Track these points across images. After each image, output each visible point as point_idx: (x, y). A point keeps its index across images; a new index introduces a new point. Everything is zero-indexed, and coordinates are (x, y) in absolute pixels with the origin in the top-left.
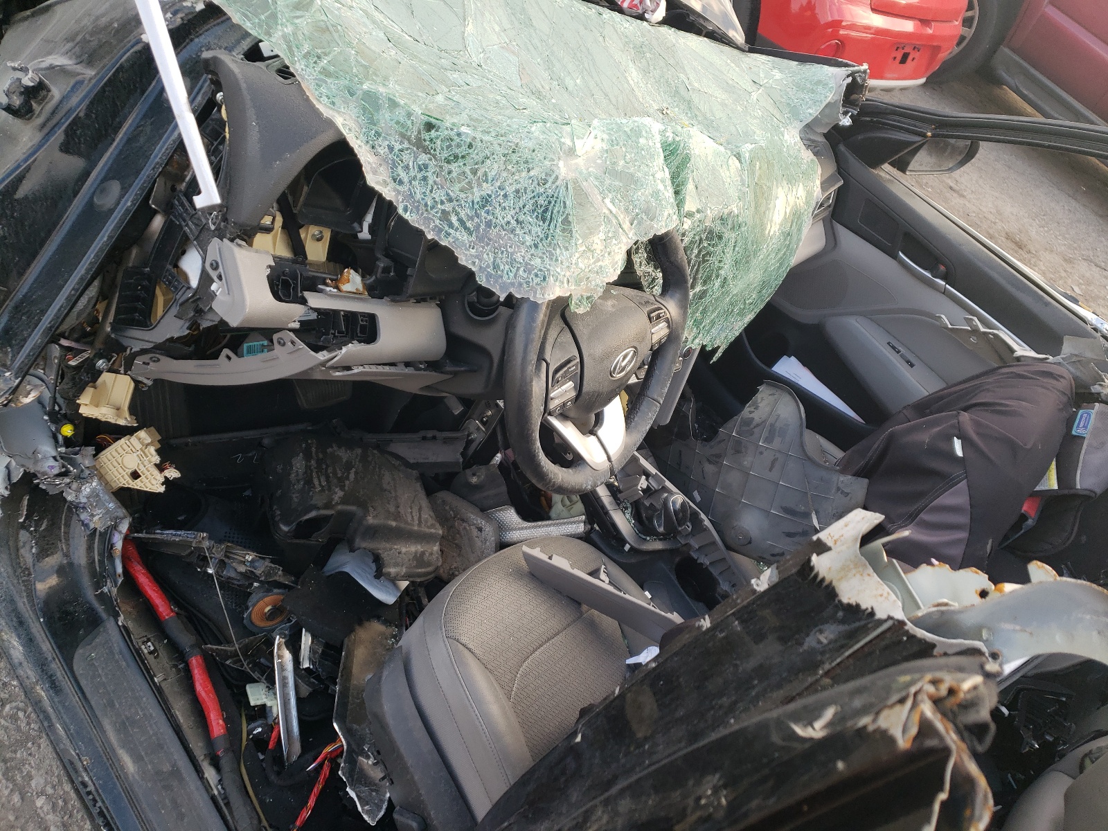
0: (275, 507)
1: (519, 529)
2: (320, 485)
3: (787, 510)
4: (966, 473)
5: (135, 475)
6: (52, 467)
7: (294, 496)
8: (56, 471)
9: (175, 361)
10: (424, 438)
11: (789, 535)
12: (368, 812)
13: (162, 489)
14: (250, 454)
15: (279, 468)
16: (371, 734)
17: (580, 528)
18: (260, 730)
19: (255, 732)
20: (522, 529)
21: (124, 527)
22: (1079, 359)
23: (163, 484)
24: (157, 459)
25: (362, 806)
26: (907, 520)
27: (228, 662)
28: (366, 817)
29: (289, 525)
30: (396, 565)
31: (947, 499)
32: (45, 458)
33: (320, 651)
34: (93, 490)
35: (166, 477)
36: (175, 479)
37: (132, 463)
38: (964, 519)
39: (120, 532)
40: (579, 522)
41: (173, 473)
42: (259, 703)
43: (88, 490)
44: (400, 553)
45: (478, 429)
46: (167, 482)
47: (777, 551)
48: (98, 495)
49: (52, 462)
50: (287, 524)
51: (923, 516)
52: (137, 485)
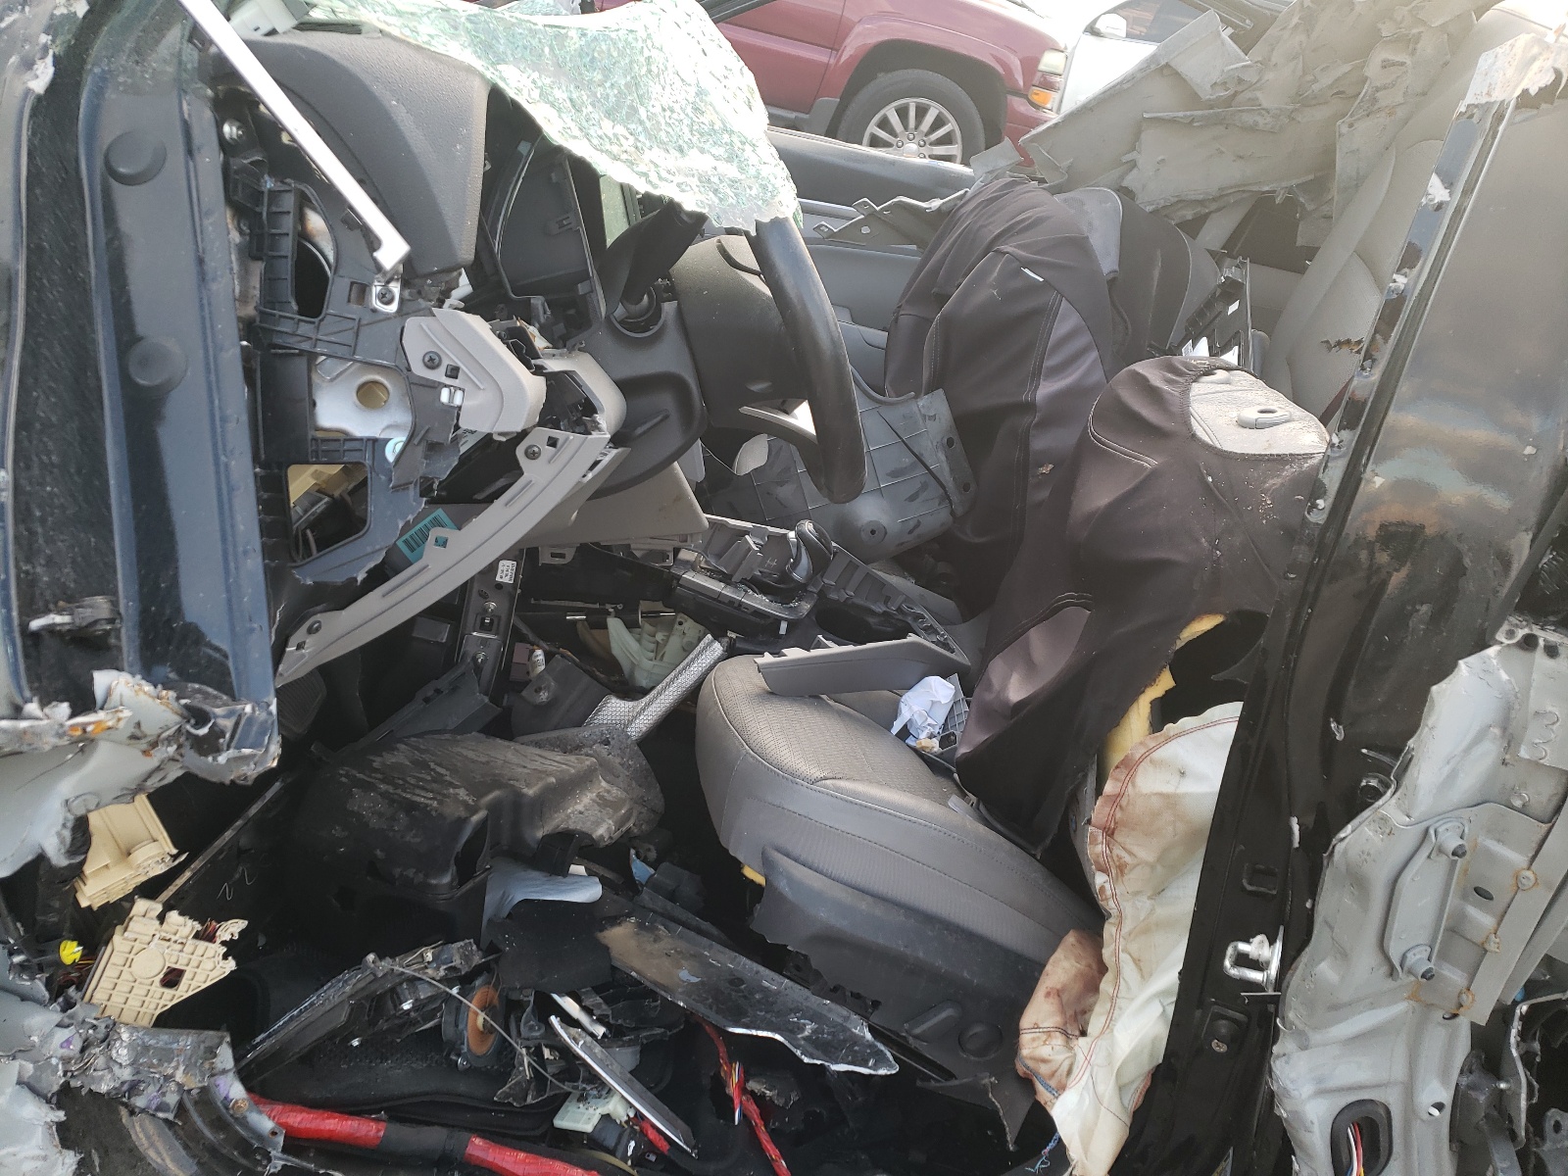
0: (397, 871)
1: (639, 713)
2: (431, 799)
3: (894, 474)
4: (1058, 292)
5: (172, 978)
6: (68, 1042)
7: (408, 838)
8: (76, 1046)
9: (343, 612)
10: (427, 700)
11: (912, 498)
12: (875, 1067)
13: (231, 965)
14: (237, 876)
15: (338, 832)
16: (766, 1012)
17: (718, 649)
18: (632, 1144)
19: (630, 1153)
20: (643, 709)
21: (225, 1057)
22: (995, 174)
23: (225, 957)
24: (191, 926)
25: (865, 1065)
26: (1032, 381)
27: (530, 1100)
28: (882, 1072)
29: (447, 871)
30: (598, 824)
31: (1060, 329)
32: (46, 1038)
33: (601, 1001)
34: (131, 1046)
35: (223, 943)
36: (241, 933)
37: (151, 964)
38: (1085, 339)
39: (224, 1072)
40: (709, 644)
41: (233, 928)
42: (595, 1120)
43: (124, 1052)
44: (581, 813)
45: (484, 641)
46: (232, 948)
47: (912, 524)
48: (146, 1048)
49: (62, 1035)
50: (443, 871)
51: (1048, 363)
52: (185, 990)
